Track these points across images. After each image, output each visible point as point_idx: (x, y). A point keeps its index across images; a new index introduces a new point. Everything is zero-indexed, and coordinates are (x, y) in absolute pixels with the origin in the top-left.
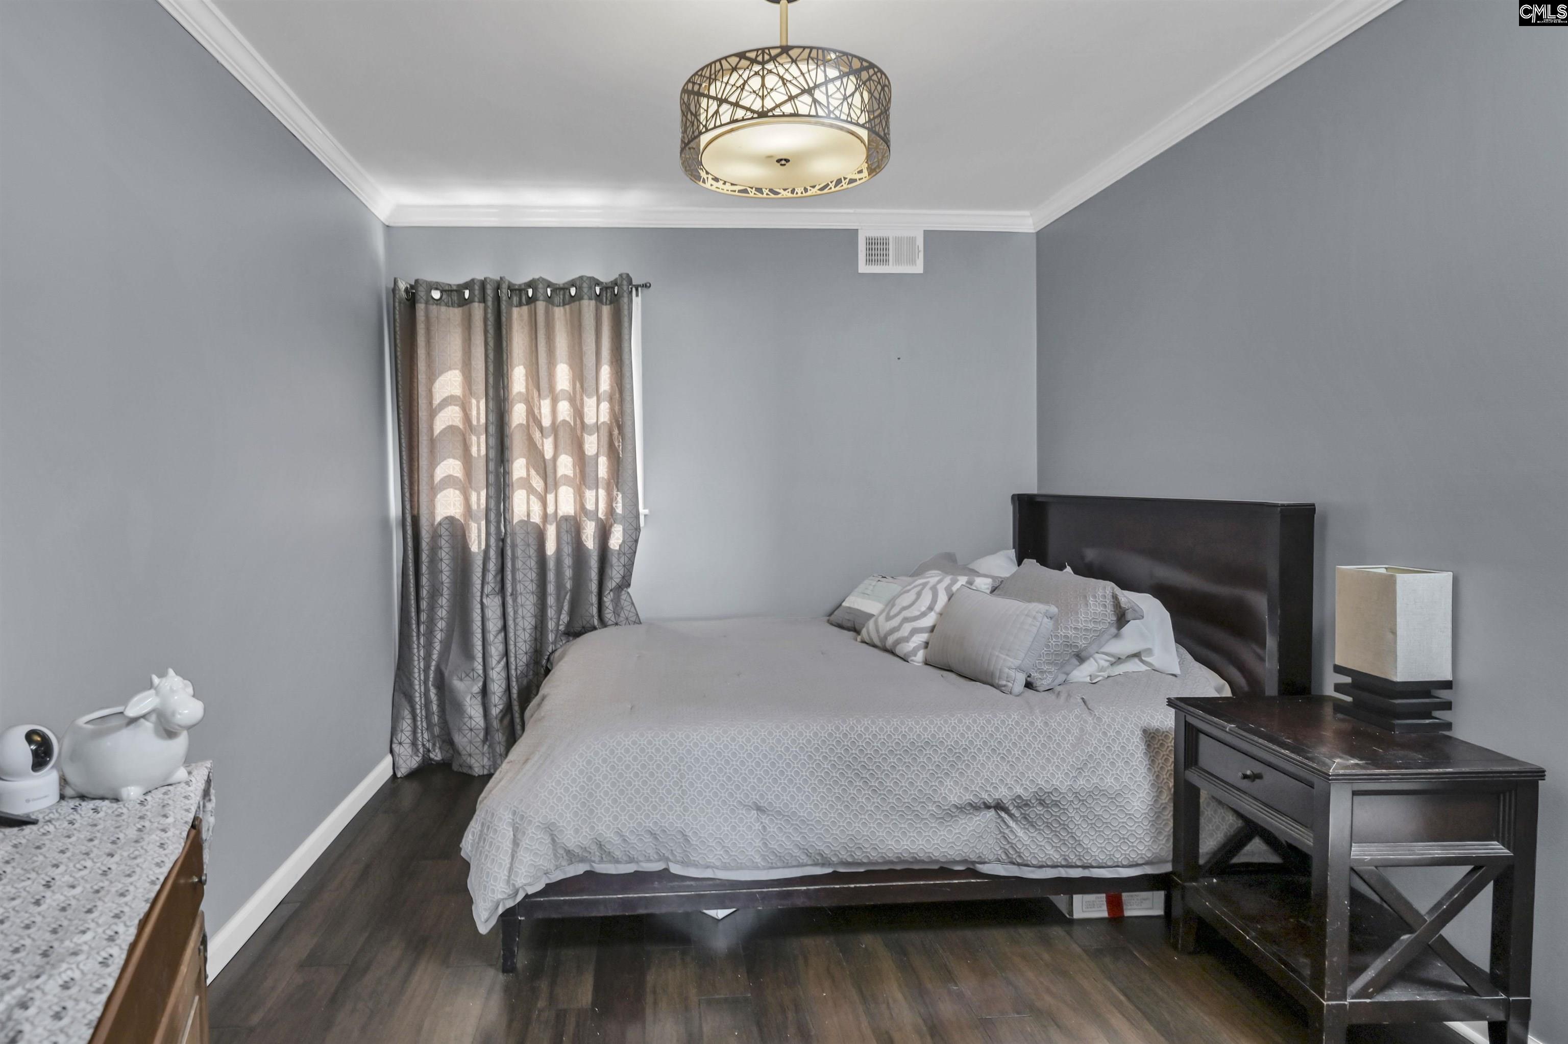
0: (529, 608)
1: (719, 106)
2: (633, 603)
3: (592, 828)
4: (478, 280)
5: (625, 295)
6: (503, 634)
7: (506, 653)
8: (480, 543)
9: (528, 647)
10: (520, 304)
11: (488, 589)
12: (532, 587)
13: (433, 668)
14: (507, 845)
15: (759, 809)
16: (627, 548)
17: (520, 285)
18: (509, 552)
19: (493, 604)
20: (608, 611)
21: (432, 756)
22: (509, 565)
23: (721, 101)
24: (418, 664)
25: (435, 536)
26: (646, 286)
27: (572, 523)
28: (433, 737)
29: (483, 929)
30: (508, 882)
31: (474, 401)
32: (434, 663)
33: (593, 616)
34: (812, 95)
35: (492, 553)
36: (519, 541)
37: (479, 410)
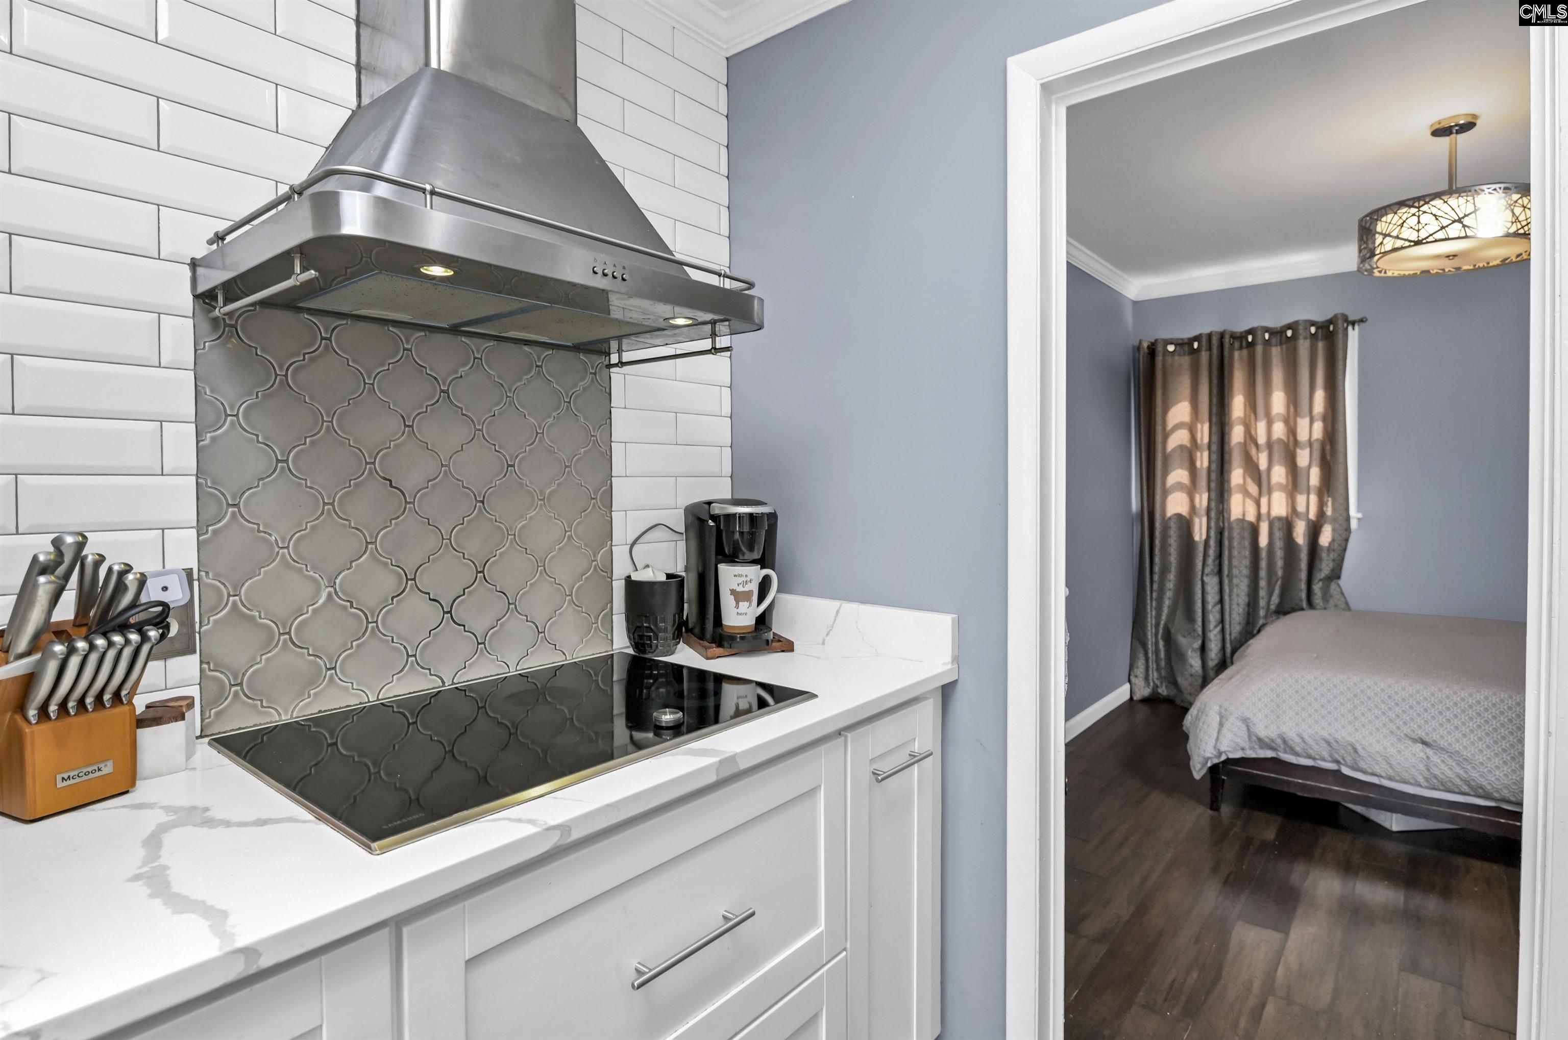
0: (1243, 588)
1: (1384, 239)
2: (1342, 593)
3: (1278, 728)
4: (1205, 334)
5: (1341, 332)
6: (1219, 606)
7: (1222, 621)
8: (1201, 534)
9: (1241, 619)
10: (1241, 348)
11: (1207, 570)
12: (1246, 572)
13: (1162, 626)
14: (1216, 726)
15: (1424, 743)
16: (1336, 546)
17: (1241, 333)
18: (1226, 543)
19: (1212, 583)
20: (1316, 597)
21: (1160, 690)
22: (1226, 553)
23: (1386, 235)
24: (1150, 621)
25: (1166, 527)
26: (1362, 321)
27: (1284, 522)
28: (1160, 678)
29: (1197, 776)
30: (1215, 747)
31: (1199, 426)
32: (1162, 623)
33: (1301, 600)
34: (1462, 223)
35: (1212, 543)
36: (1235, 534)
37: (1204, 432)
